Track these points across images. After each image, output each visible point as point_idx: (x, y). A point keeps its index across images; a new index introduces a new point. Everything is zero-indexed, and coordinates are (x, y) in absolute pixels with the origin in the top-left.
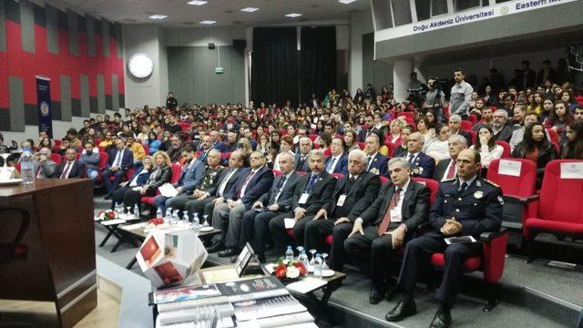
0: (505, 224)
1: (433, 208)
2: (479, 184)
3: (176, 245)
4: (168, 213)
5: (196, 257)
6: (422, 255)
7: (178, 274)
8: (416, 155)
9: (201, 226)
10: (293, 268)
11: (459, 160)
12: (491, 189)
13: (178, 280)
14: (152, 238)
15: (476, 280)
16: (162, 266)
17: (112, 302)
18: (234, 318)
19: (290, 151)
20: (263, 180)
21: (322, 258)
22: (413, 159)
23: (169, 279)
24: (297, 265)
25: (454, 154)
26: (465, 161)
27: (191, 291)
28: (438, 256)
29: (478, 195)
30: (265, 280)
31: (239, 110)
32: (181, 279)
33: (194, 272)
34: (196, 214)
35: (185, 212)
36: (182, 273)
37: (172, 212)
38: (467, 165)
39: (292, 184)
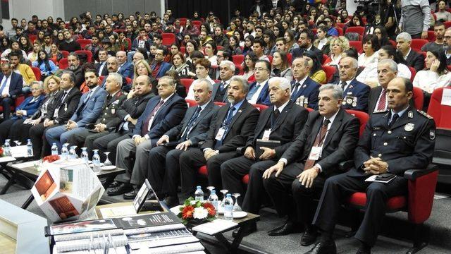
0: (435, 160)
1: (361, 143)
2: (411, 115)
3: (71, 180)
4: (64, 149)
5: (92, 191)
6: (342, 194)
7: (74, 209)
8: (348, 82)
9: (102, 164)
10: (201, 209)
11: (389, 91)
12: (423, 121)
13: (74, 215)
14: (47, 173)
15: (399, 221)
16: (58, 200)
17: (7, 241)
18: (127, 247)
19: (208, 78)
20: (173, 111)
21: (233, 198)
22: (346, 87)
23: (65, 213)
24: (205, 206)
25: (384, 82)
26: (394, 91)
27: (87, 225)
28: (360, 196)
29: (409, 127)
30: (163, 216)
31: (153, 20)
32: (78, 214)
33: (90, 207)
34: (96, 151)
35: (84, 149)
36: (78, 208)
37: (69, 148)
38: (396, 95)
39: (207, 117)
